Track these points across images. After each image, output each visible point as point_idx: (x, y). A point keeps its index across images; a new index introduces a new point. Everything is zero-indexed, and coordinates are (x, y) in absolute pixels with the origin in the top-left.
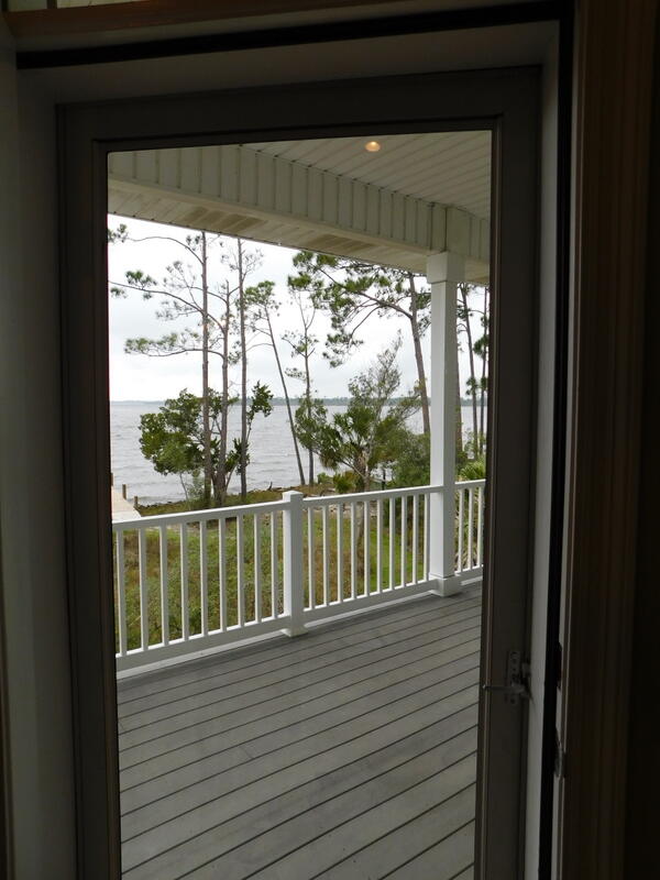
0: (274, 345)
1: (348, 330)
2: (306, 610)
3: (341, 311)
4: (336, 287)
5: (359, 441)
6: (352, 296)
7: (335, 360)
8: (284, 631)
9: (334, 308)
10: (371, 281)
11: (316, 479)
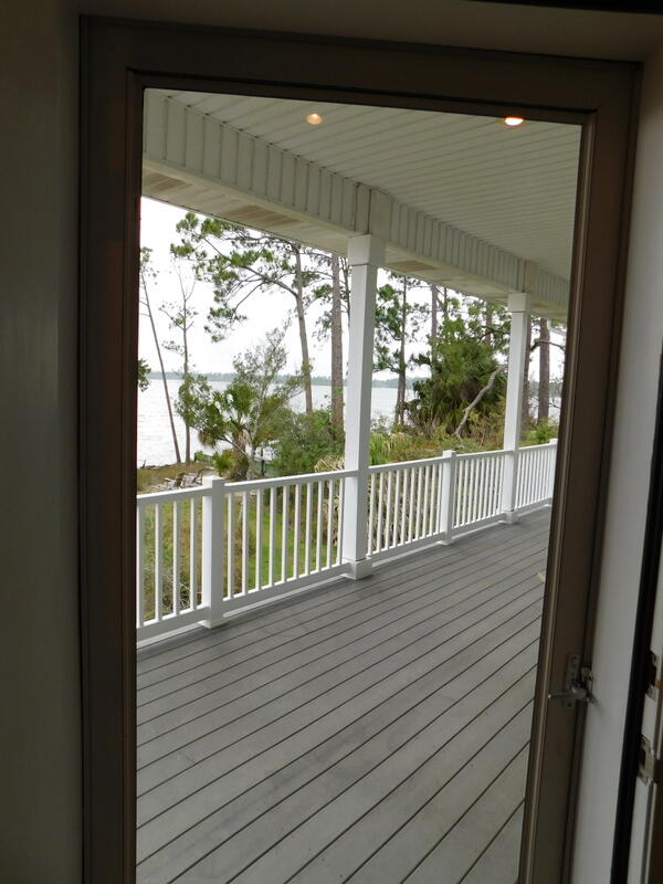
0: (150, 316)
1: (232, 305)
2: (225, 599)
3: (224, 284)
4: (221, 259)
5: (239, 419)
6: (236, 270)
7: (217, 334)
8: (202, 623)
9: (217, 280)
10: (257, 255)
11: (192, 457)
